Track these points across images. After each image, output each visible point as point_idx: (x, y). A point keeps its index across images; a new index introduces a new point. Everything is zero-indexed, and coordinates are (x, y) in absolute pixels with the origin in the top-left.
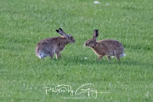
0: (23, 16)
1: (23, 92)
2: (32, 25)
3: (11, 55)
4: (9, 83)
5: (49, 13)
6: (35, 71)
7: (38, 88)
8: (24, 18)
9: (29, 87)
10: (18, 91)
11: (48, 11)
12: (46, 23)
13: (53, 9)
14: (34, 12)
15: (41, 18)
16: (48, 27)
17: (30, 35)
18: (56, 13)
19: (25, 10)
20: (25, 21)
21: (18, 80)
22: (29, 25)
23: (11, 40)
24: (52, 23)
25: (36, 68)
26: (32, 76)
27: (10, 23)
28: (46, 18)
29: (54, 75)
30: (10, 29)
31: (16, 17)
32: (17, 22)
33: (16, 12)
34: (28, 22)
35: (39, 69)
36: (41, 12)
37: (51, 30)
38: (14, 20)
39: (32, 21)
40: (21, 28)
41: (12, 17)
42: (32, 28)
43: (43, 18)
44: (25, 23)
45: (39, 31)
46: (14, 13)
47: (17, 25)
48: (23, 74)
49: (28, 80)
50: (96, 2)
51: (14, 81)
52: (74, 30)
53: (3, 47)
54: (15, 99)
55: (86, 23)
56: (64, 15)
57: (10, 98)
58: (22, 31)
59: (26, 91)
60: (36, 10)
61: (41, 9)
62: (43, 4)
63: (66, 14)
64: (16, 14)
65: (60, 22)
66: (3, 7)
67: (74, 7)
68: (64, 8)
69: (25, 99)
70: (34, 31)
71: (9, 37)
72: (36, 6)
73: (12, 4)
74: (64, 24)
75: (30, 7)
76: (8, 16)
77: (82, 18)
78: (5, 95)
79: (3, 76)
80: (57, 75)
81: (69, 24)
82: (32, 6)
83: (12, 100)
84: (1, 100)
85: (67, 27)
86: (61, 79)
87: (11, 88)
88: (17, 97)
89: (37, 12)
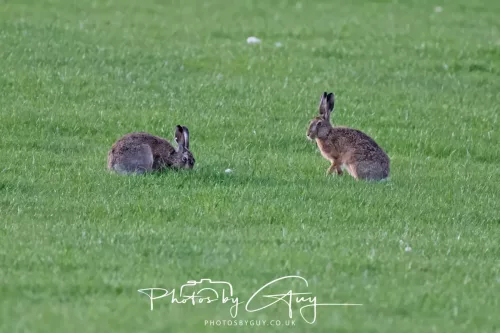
0: (81, 73)
1: (81, 249)
2: (102, 92)
3: (51, 164)
4: (49, 230)
5: (142, 64)
6: (109, 200)
7: (115, 241)
8: (84, 76)
9: (96, 237)
10: (69, 248)
11: (140, 60)
12: (135, 90)
13: (150, 57)
14: (107, 62)
15: (124, 76)
16: (140, 98)
17: (98, 116)
18: (159, 64)
19: (87, 58)
20: (85, 84)
21: (68, 223)
22: (94, 92)
23: (53, 130)
24: (149, 89)
25: (112, 193)
26: (101, 214)
27: (51, 87)
28: (135, 78)
29: (152, 210)
30: (52, 102)
31: (64, 76)
32: (67, 85)
33: (65, 64)
34: (92, 86)
35: (119, 195)
36: (123, 63)
37: (147, 105)
38: (59, 82)
39: (102, 83)
40: (77, 99)
41: (55, 75)
42: (101, 100)
43: (128, 76)
44: (85, 89)
45: (118, 108)
46: (59, 64)
47: (66, 93)
48: (81, 208)
49: (92, 221)
50: (252, 40)
51: (61, 224)
52: (200, 105)
53: (35, 145)
54: (62, 266)
55: (227, 87)
56: (177, 69)
57: (50, 265)
58: (80, 108)
59: (89, 248)
60: (111, 57)
61: (123, 57)
62: (129, 44)
63: (182, 68)
64: (66, 67)
65: (169, 87)
66: (33, 52)
67: (201, 52)
68: (176, 53)
69: (86, 266)
70: (106, 106)
71: (48, 122)
72: (111, 48)
73: (56, 45)
74: (177, 90)
75: (97, 51)
76: (45, 74)
77: (219, 76)
78: (39, 257)
79: (33, 212)
80: (161, 211)
81: (189, 91)
82: (103, 49)
83: (56, 270)
84: (31, 270)
85: (185, 98)
86: (169, 220)
87: (53, 240)
88: (67, 262)
89: (113, 63)
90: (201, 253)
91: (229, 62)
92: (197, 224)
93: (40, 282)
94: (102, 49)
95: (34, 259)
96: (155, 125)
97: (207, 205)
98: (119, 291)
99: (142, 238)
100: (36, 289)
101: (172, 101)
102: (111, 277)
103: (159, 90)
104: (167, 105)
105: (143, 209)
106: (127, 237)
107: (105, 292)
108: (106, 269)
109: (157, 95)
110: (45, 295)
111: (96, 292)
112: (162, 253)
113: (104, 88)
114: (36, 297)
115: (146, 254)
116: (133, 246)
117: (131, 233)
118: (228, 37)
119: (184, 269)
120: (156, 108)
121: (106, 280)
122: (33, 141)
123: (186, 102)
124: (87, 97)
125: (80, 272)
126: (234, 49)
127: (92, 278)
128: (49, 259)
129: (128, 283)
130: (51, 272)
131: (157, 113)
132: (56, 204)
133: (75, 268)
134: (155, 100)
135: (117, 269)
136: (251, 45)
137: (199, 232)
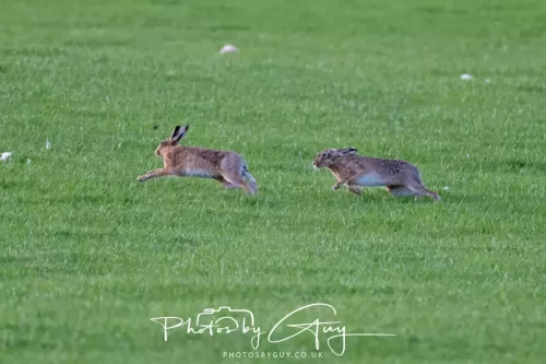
0: (320, 105)
1: (321, 255)
2: (338, 122)
3: (295, 183)
4: (294, 239)
5: (372, 98)
6: (344, 214)
7: (350, 249)
8: (322, 108)
9: (333, 246)
10: (311, 254)
11: (369, 94)
12: (366, 119)
13: (379, 92)
14: (343, 96)
15: (356, 108)
16: (370, 127)
17: (335, 142)
18: (386, 98)
19: (325, 93)
20: (324, 115)
21: (310, 233)
22: (331, 122)
23: (296, 154)
24: (378, 119)
25: (347, 208)
26: (338, 226)
27: (295, 117)
28: (366, 109)
29: (381, 223)
30: (295, 130)
31: (306, 107)
32: (308, 117)
33: (307, 97)
34: (330, 117)
35: (353, 209)
36: (356, 97)
37: (377, 133)
38: (302, 113)
39: (338, 115)
40: (317, 128)
41: (298, 108)
42: (337, 128)
43: (360, 108)
44: (324, 119)
45: (351, 135)
46: (302, 98)
47: (307, 122)
48: (321, 221)
49: (330, 232)
50: (465, 77)
51: (304, 234)
52: (422, 133)
53: (281, 167)
54: (304, 270)
55: (444, 118)
56: (402, 102)
57: (294, 269)
58: (319, 136)
59: (328, 254)
60: (346, 92)
61: (356, 91)
62: (360, 80)
63: (405, 101)
64: (307, 101)
65: (395, 117)
66: (279, 87)
67: (422, 87)
68: (401, 88)
69: (325, 270)
70: (342, 134)
71: (292, 148)
72: (345, 84)
73: (298, 81)
74: (401, 120)
75: (333, 87)
76: (289, 106)
77: (438, 109)
78: (285, 262)
79: (279, 223)
80: (389, 223)
81: (412, 120)
82: (339, 85)
83: (300, 273)
84: (278, 273)
85: (409, 127)
86: (396, 230)
87: (297, 247)
88: (309, 266)
89: (348, 97)
90: (423, 259)
91: (446, 96)
92: (419, 234)
93: (287, 284)
94: (337, 85)
95: (281, 264)
96: (384, 150)
97: (428, 218)
98: (353, 291)
99: (373, 246)
100: (283, 290)
101: (398, 128)
102: (346, 280)
103: (386, 120)
104: (393, 133)
105: (374, 222)
106: (360, 246)
107: (341, 292)
108: (342, 273)
109: (384, 124)
110: (290, 295)
111: (334, 291)
112: (390, 259)
113: (339, 118)
114: (282, 296)
115: (376, 260)
116: (366, 254)
117: (363, 242)
118: (446, 74)
119: (409, 273)
120: (384, 135)
121: (342, 282)
122: (279, 163)
123: (410, 130)
124: (324, 126)
125: (321, 275)
126: (450, 86)
127: (331, 280)
128: (294, 264)
129: (360, 284)
130: (295, 275)
131: (384, 139)
132: (299, 216)
133: (316, 272)
134: (383, 129)
135: (351, 272)
136: (465, 81)
137: (422, 240)
